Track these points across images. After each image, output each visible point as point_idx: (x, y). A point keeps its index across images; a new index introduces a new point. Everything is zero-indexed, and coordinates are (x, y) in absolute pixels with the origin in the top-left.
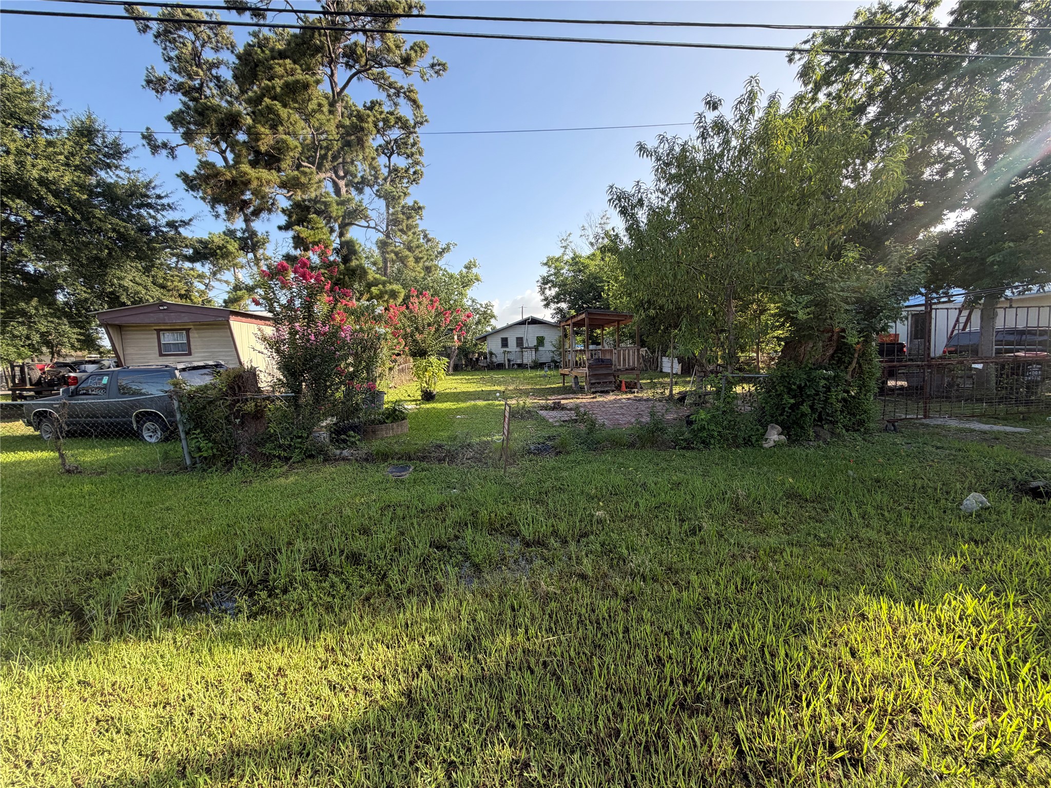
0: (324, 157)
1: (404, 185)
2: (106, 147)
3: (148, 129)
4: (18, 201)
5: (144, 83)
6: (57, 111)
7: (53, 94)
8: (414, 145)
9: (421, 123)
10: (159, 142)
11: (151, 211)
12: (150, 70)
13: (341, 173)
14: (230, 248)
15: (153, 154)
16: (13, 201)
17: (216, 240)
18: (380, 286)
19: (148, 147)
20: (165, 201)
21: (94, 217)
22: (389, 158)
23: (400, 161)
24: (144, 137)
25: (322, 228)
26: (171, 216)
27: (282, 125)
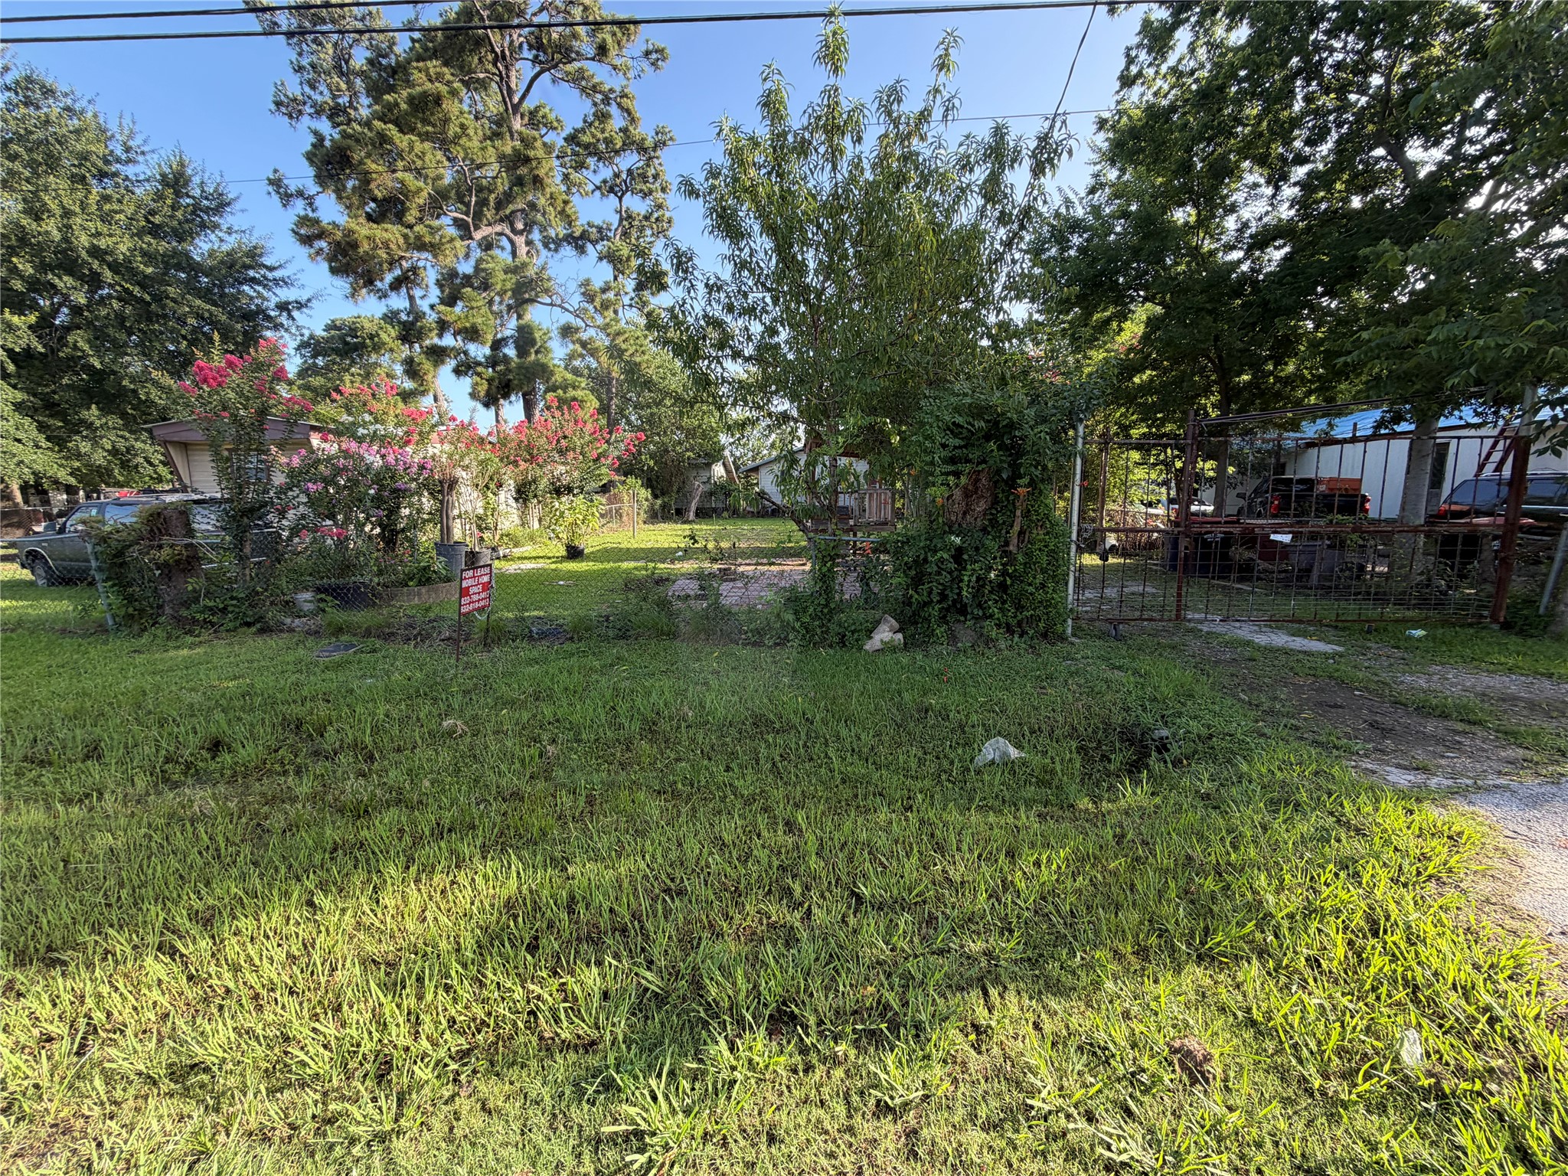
0: (483, 203)
1: (648, 239)
2: (207, 198)
3: (276, 171)
4: (65, 278)
5: (273, 107)
6: (143, 153)
7: (137, 128)
8: (656, 177)
9: (664, 144)
10: (292, 189)
11: (260, 288)
12: (280, 87)
13: (520, 226)
14: (384, 336)
15: (284, 206)
16: (60, 278)
17: (367, 325)
18: (560, 392)
19: (275, 197)
20: (277, 274)
21: (167, 297)
22: (620, 199)
23: (637, 205)
24: (271, 182)
25: (479, 308)
26: (285, 294)
27: (403, 159)
